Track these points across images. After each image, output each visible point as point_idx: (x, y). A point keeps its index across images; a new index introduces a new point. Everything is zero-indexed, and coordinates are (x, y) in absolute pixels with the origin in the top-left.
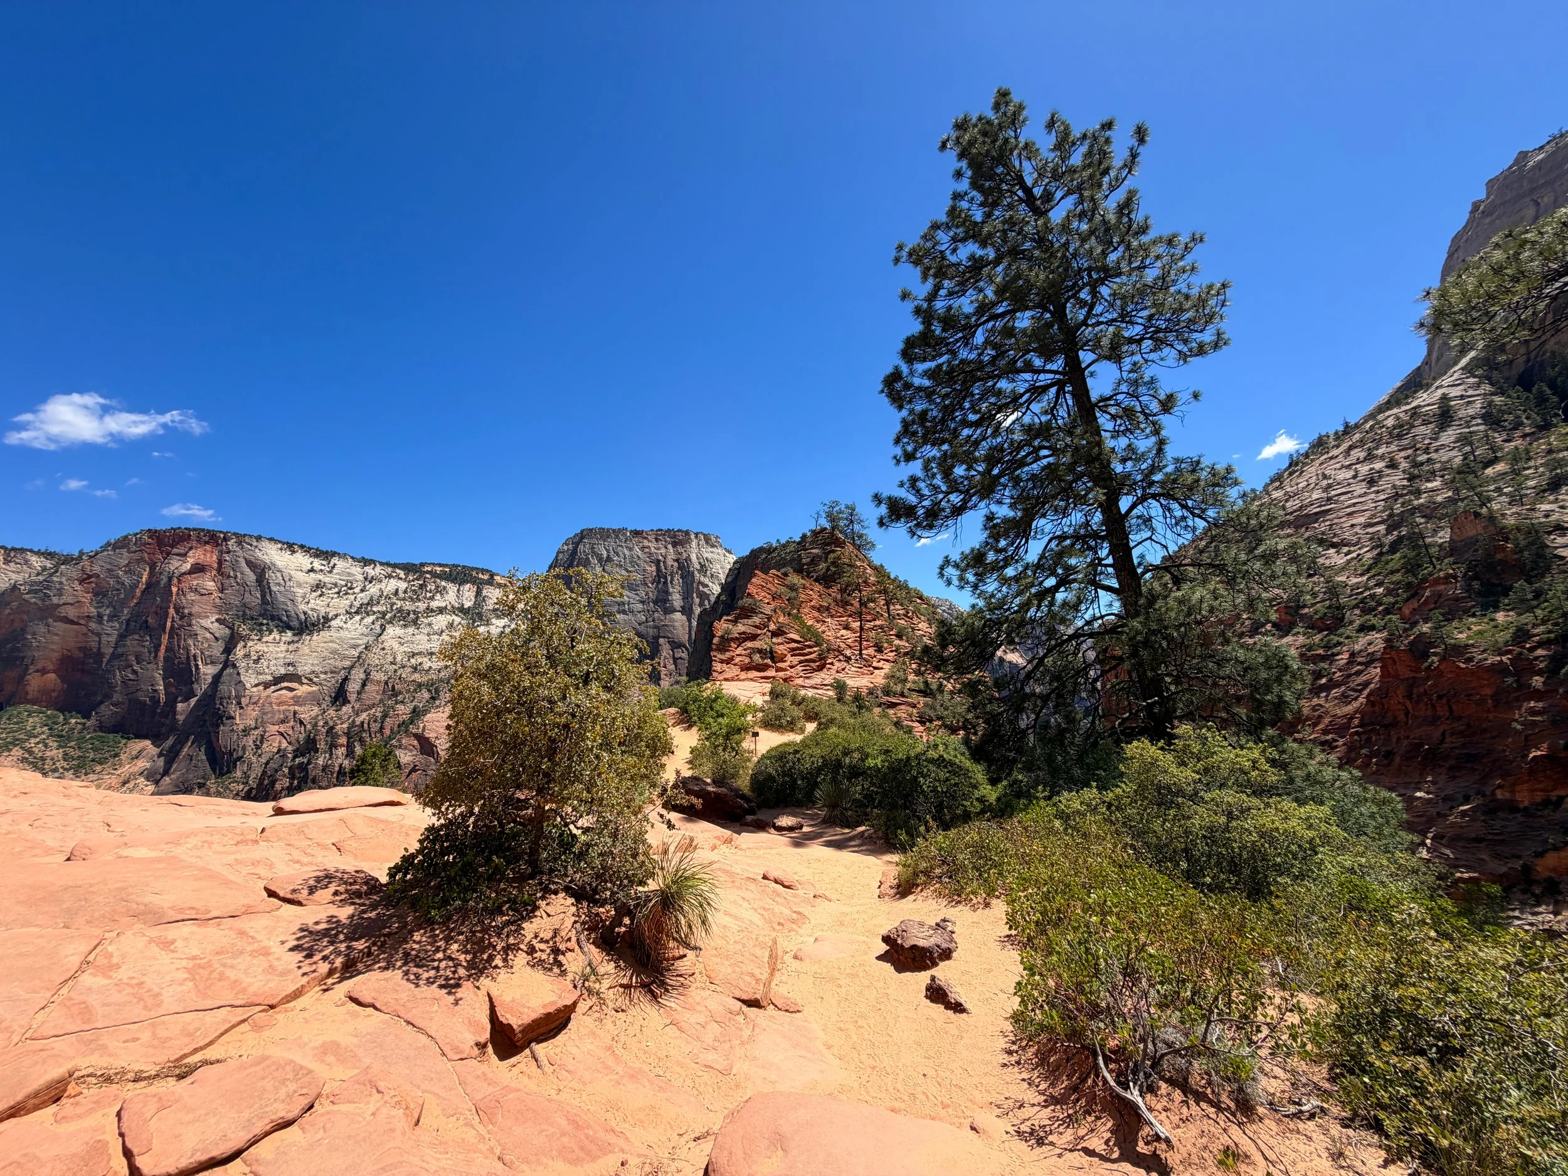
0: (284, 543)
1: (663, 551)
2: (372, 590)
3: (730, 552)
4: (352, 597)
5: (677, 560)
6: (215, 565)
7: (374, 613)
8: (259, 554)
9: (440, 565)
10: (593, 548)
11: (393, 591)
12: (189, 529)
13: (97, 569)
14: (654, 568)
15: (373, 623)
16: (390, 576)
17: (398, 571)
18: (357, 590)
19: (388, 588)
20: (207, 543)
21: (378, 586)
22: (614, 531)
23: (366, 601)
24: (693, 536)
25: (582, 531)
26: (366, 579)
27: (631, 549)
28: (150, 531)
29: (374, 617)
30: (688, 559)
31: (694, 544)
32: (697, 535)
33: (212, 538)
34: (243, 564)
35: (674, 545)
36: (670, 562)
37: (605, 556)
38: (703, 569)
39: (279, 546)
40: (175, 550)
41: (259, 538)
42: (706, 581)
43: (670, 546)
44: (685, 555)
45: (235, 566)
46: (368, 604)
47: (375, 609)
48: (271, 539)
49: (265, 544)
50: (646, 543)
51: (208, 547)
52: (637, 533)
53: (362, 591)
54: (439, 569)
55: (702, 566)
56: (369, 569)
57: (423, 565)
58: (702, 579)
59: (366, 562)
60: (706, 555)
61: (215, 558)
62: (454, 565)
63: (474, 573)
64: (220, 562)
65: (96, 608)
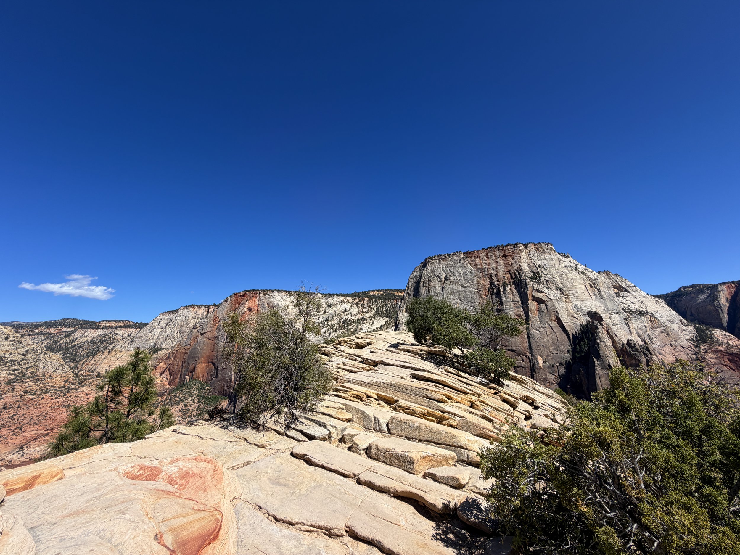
0: (286, 292)
1: (494, 265)
2: (331, 312)
3: (566, 256)
4: (317, 317)
5: (509, 272)
6: (256, 308)
7: (328, 325)
8: (272, 299)
9: (378, 291)
10: (434, 271)
11: (343, 311)
12: (247, 291)
13: (218, 314)
14: (487, 281)
15: (325, 332)
16: (343, 302)
17: (348, 298)
18: (322, 313)
19: (341, 309)
20: (253, 297)
21: (334, 309)
22: (449, 255)
23: (325, 319)
24: (522, 247)
25: (426, 259)
26: (328, 305)
27: (464, 268)
28: (235, 294)
29: (327, 329)
30: (520, 270)
31: (524, 255)
32: (526, 246)
33: (254, 293)
34: (266, 305)
35: (505, 256)
36: (501, 274)
37: (444, 277)
38: (536, 276)
39: (284, 293)
40: (242, 302)
41: (273, 291)
42: (541, 287)
43: (500, 260)
44: (516, 267)
45: (263, 306)
46: (326, 320)
47: (329, 323)
48: (278, 291)
49: (276, 293)
50: (478, 261)
51: (253, 299)
52: (468, 254)
53: (325, 312)
54: (377, 293)
55: (534, 274)
56: (330, 301)
57: (369, 292)
58: (536, 286)
59: (330, 295)
60: (538, 263)
61: (256, 303)
62: (386, 290)
63: (396, 293)
64: (258, 305)
65: (217, 332)
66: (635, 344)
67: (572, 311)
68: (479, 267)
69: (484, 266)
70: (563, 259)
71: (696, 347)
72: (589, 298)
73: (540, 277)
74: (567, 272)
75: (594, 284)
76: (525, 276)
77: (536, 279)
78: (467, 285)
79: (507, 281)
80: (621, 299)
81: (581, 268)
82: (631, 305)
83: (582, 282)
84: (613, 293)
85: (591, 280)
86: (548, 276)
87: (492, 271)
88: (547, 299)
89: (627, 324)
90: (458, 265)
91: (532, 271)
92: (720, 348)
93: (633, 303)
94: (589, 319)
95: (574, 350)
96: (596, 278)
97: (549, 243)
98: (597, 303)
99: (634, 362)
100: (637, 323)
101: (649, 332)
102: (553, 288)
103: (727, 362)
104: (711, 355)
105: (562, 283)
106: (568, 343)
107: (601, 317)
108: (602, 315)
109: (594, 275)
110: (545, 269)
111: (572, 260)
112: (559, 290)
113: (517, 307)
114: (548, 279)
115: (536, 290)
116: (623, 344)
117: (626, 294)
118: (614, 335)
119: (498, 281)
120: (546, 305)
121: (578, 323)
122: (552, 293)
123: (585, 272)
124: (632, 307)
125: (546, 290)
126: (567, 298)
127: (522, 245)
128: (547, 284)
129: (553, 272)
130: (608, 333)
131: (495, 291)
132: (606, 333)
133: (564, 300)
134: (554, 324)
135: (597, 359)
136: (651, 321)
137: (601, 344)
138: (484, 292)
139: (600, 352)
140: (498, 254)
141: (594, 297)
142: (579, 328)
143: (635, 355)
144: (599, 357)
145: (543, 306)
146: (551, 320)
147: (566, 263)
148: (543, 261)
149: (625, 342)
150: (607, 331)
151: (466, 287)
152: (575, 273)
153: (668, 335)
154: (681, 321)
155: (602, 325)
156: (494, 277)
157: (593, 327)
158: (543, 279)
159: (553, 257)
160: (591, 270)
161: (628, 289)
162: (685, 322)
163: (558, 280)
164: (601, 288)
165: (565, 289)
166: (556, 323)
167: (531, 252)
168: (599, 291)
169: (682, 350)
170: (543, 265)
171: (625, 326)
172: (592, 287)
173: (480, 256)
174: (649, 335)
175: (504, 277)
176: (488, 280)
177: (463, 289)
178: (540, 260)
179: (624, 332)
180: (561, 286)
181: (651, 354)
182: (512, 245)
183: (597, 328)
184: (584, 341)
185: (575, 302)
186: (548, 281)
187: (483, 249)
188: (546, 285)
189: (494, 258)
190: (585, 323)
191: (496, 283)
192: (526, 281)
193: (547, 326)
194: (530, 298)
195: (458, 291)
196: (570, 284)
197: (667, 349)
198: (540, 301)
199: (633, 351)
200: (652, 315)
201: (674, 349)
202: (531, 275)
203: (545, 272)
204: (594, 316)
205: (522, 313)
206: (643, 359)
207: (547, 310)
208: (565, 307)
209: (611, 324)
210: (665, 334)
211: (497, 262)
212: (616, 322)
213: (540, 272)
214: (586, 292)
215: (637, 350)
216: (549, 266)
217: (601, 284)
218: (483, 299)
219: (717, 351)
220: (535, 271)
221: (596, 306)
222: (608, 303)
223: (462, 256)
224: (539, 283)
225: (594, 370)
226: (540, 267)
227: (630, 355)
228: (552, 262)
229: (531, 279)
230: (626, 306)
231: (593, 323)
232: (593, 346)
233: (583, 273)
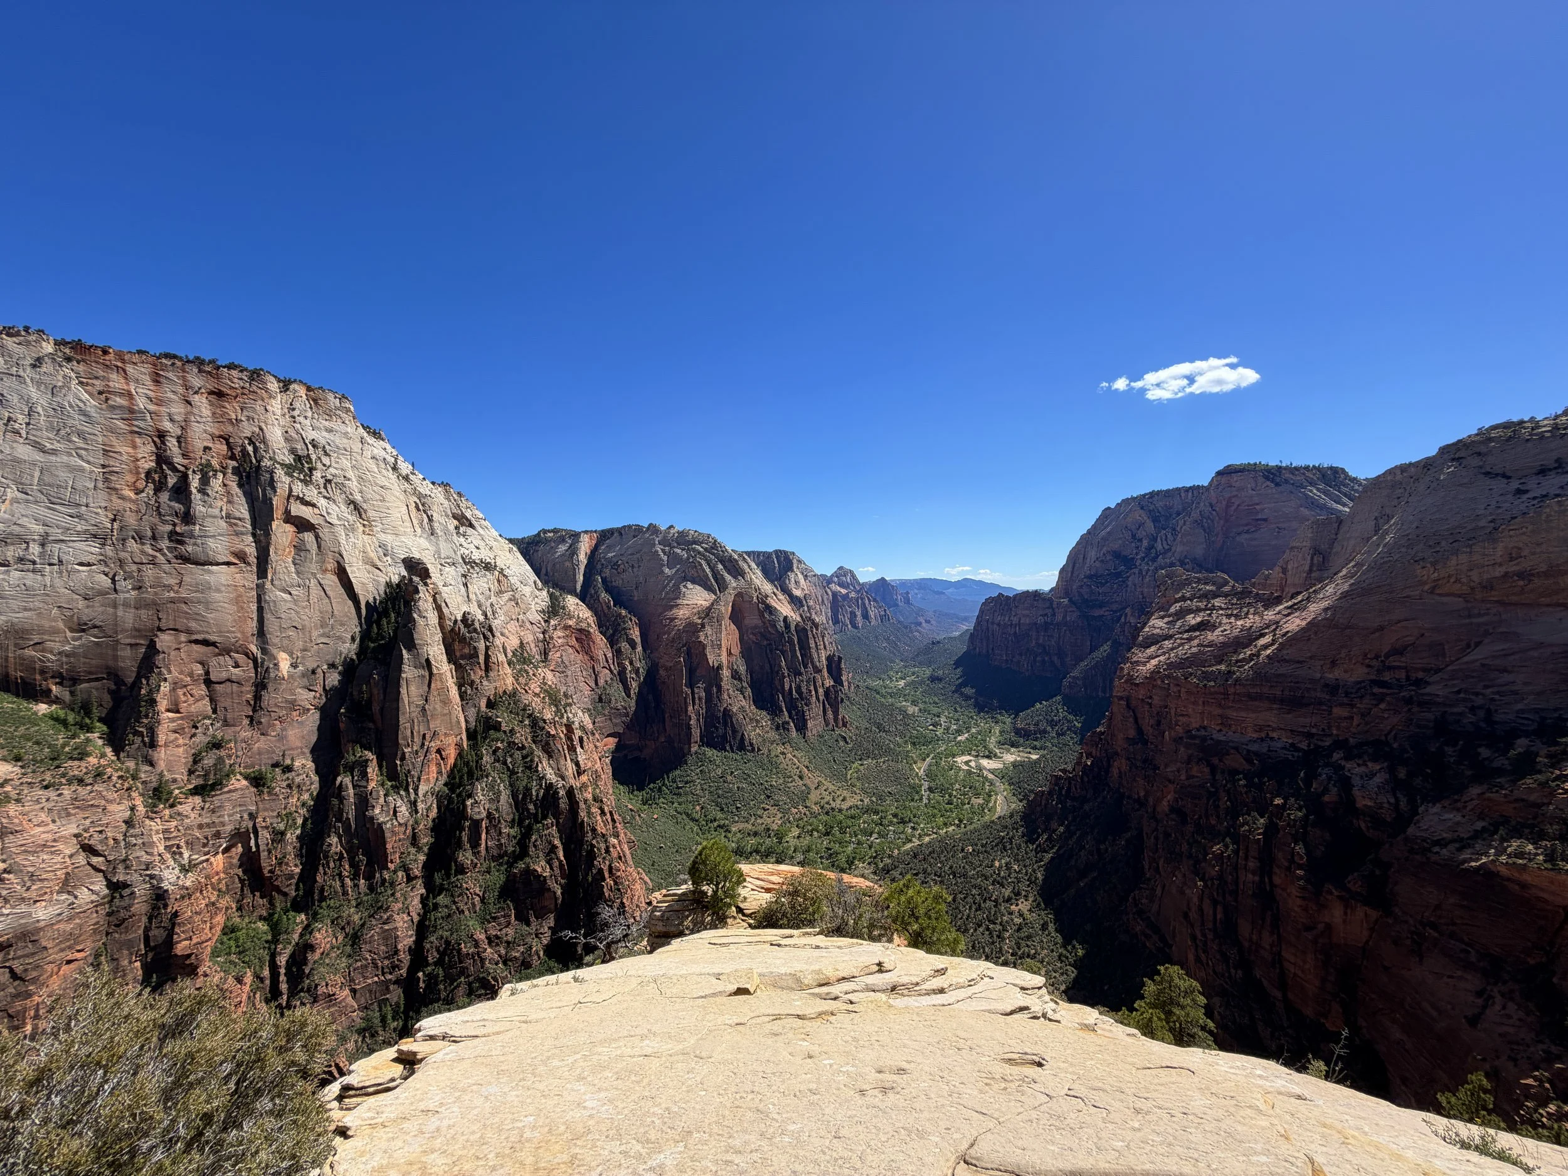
66: (473, 621)
67: (373, 555)
68: (120, 401)
69: (141, 403)
70: (371, 440)
71: (546, 621)
72: (410, 530)
73: (311, 470)
74: (376, 470)
75: (423, 505)
76: (271, 459)
77: (301, 471)
78: (57, 446)
79: (215, 463)
80: (462, 539)
81: (405, 467)
82: (474, 550)
83: (402, 497)
84: (451, 528)
85: (420, 496)
86: (332, 470)
87: (167, 425)
88: (321, 521)
89: (465, 585)
90: (28, 373)
91: (293, 451)
92: (570, 623)
93: (478, 548)
94: (404, 573)
95: (365, 636)
96: (429, 493)
97: (343, 396)
98: (424, 542)
99: (466, 651)
100: (481, 583)
101: (493, 599)
102: (340, 498)
103: (574, 642)
104: (560, 634)
105: (361, 492)
106: (356, 621)
107: (427, 570)
108: (429, 566)
109: (426, 488)
110: (326, 454)
111: (388, 447)
112: (352, 506)
113: (237, 534)
114: (329, 477)
115: (298, 498)
116: (456, 621)
117: (470, 531)
118: (443, 605)
119: (185, 455)
120: (317, 537)
121: (383, 579)
122: (336, 512)
123: (411, 477)
124: (476, 556)
125: (322, 502)
126: (368, 524)
127: (273, 379)
128: (325, 488)
129: (346, 463)
130: (435, 600)
131: (172, 481)
132: (431, 599)
133: (361, 528)
134: (331, 581)
135: (409, 650)
136: (499, 581)
137: (420, 622)
138: (130, 478)
139: (415, 636)
140: (196, 381)
141: (419, 530)
142: (382, 589)
143: (471, 638)
144: (411, 646)
145: (308, 537)
146: (325, 571)
147: (376, 451)
148: (325, 434)
149: (459, 618)
150: (434, 596)
151: (54, 452)
152: (391, 476)
153: (517, 604)
154: (535, 582)
155: (426, 584)
156: (172, 443)
157: (411, 589)
158: (317, 475)
159: (349, 429)
160: (421, 477)
161: (474, 522)
162: (540, 584)
163: (354, 485)
164: (435, 515)
165: (365, 506)
166: (335, 578)
167: (297, 405)
168: (430, 519)
169: (530, 627)
170: (323, 442)
171: (463, 589)
172: (418, 510)
173: (130, 369)
174: (492, 605)
175: (206, 448)
176: (151, 448)
177: (38, 457)
178: (319, 429)
179: (460, 599)
180: (358, 497)
181: (494, 636)
182: (246, 370)
183: (417, 591)
184: (387, 616)
185: (382, 536)
186: (329, 481)
187: (140, 352)
188: (323, 490)
189: (181, 390)
190: (395, 579)
191: (178, 460)
192: (272, 473)
193: (313, 582)
194: (278, 514)
195: (17, 461)
196: (378, 497)
197: (513, 626)
198: (303, 525)
199: (469, 632)
200: (501, 572)
201: (521, 626)
202: (289, 459)
203: (326, 460)
204: (416, 568)
205: (251, 551)
206: (481, 645)
207: (319, 547)
208: (360, 544)
209: (440, 584)
210: (513, 603)
211: (189, 403)
212: (450, 580)
213: (314, 457)
214: (407, 517)
215: (475, 630)
216: (338, 447)
217: (435, 508)
218: (123, 498)
219: (566, 627)
220: (300, 453)
221: (420, 548)
222: (443, 545)
223: (48, 348)
224: (306, 483)
225: (400, 671)
226: (314, 446)
227: (463, 640)
228: (345, 441)
229: (289, 469)
230: (467, 552)
231: (411, 580)
232: (405, 626)
233: (406, 478)
